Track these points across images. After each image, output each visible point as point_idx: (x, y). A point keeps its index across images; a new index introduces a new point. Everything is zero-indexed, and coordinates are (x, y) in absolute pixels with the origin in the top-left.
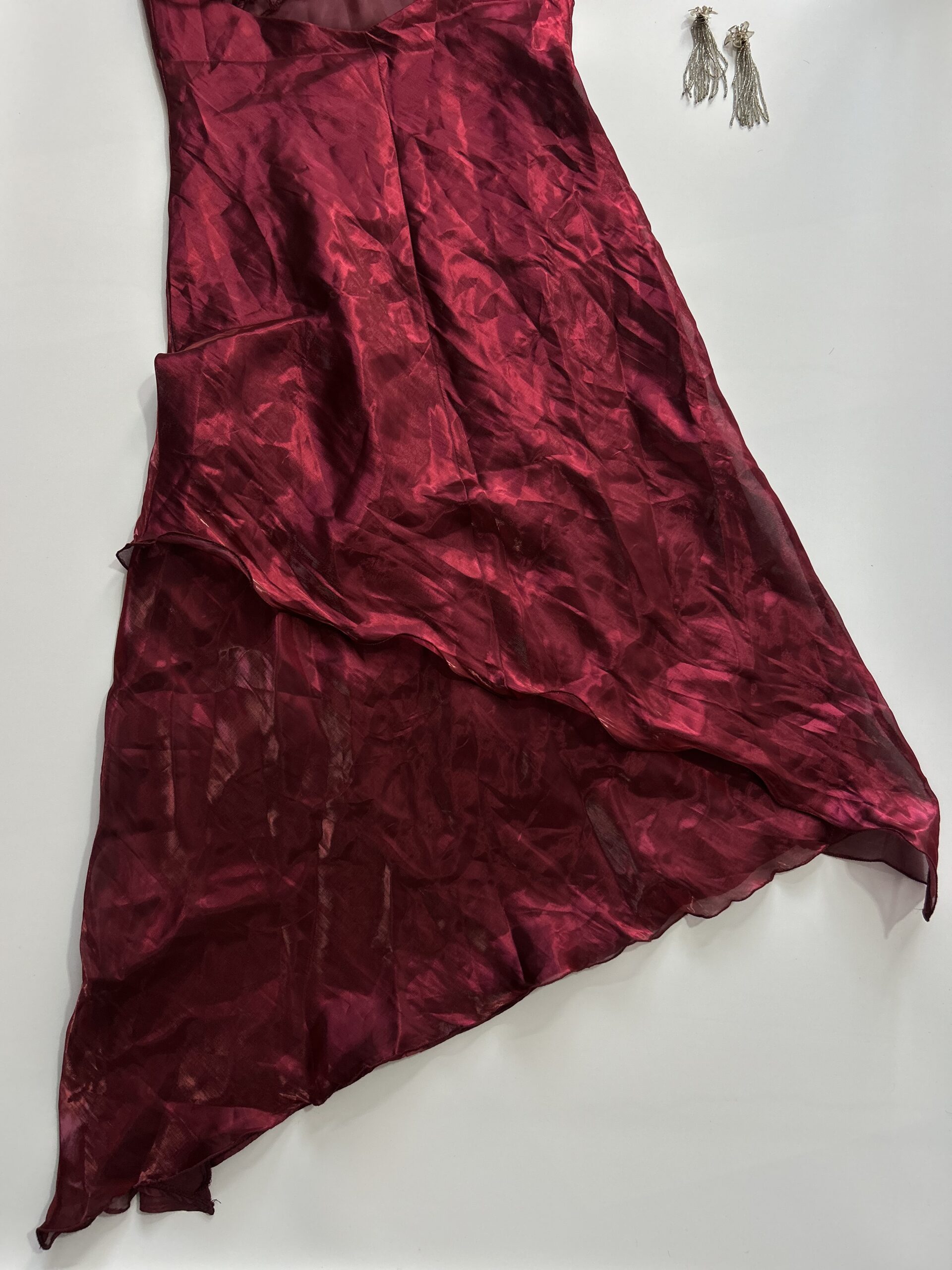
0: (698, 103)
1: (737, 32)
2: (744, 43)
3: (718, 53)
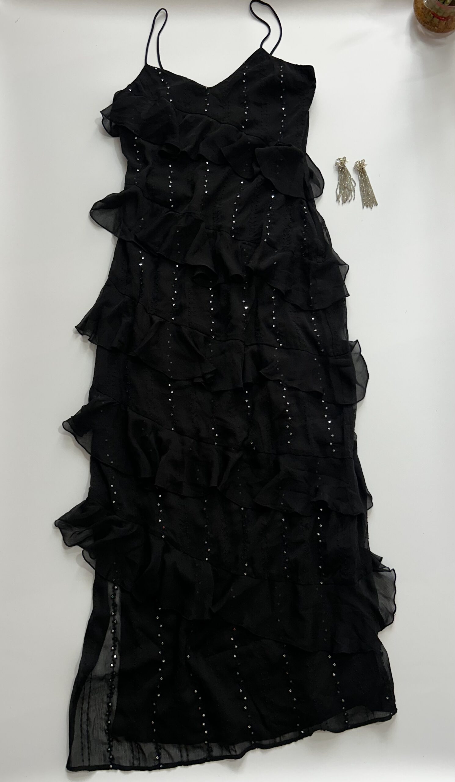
0: (344, 204)
1: (359, 164)
2: (363, 169)
3: (351, 179)
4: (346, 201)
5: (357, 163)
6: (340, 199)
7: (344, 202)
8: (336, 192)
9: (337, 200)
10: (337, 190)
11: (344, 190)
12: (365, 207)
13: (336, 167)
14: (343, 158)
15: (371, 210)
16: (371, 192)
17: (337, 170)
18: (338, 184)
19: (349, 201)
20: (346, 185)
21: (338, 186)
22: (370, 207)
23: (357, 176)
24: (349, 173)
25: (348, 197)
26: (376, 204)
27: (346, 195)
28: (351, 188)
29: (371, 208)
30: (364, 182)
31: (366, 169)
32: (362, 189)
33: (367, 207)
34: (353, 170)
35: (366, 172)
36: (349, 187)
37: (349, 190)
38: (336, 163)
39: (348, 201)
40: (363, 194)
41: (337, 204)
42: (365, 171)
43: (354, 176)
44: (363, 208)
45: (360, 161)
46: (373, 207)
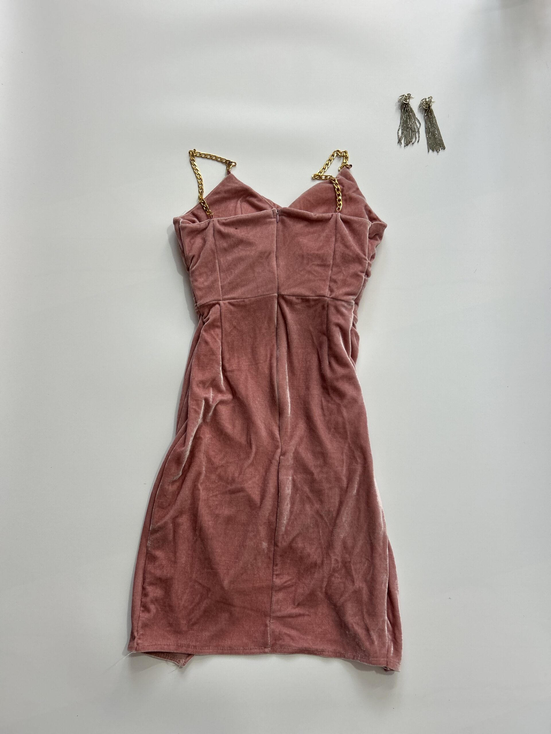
0: (406, 147)
1: (426, 101)
2: (429, 107)
3: (415, 118)
4: (409, 143)
5: (423, 101)
6: (403, 141)
7: (407, 145)
8: (398, 133)
9: (398, 143)
10: (399, 130)
11: (407, 131)
12: (431, 151)
13: (399, 105)
14: (408, 94)
15: (438, 154)
16: (438, 134)
17: (400, 108)
18: (401, 123)
19: (413, 144)
20: (409, 126)
21: (400, 126)
22: (436, 151)
23: (423, 115)
24: (413, 112)
25: (412, 138)
26: (444, 148)
27: (410, 137)
28: (415, 128)
29: (438, 152)
30: (430, 122)
31: (433, 107)
32: (428, 130)
33: (433, 151)
34: (418, 109)
35: (433, 112)
36: (413, 127)
37: (412, 131)
38: (400, 101)
39: (411, 143)
40: (429, 136)
41: (399, 146)
42: (432, 110)
43: (419, 116)
44: (429, 152)
45: (427, 98)
46: (440, 150)
